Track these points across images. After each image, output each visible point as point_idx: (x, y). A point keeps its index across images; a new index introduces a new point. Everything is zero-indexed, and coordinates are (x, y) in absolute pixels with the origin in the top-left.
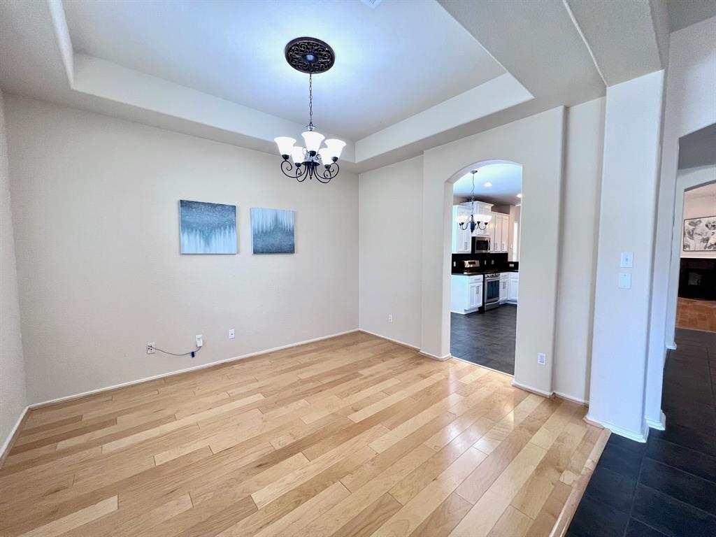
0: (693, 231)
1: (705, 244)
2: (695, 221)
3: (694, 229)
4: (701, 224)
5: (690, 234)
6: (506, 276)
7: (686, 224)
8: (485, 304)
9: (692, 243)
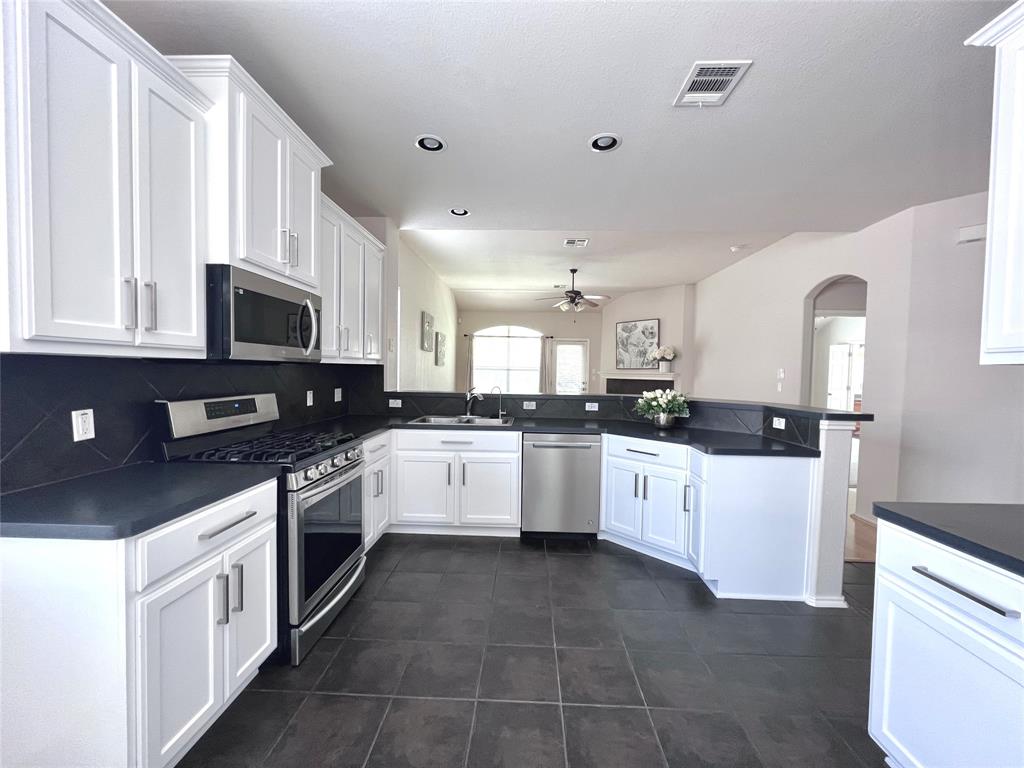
0: (627, 340)
1: (642, 359)
2: (630, 325)
3: (629, 337)
4: (637, 330)
5: (624, 344)
6: (383, 446)
7: (619, 330)
8: (292, 631)
9: (626, 357)
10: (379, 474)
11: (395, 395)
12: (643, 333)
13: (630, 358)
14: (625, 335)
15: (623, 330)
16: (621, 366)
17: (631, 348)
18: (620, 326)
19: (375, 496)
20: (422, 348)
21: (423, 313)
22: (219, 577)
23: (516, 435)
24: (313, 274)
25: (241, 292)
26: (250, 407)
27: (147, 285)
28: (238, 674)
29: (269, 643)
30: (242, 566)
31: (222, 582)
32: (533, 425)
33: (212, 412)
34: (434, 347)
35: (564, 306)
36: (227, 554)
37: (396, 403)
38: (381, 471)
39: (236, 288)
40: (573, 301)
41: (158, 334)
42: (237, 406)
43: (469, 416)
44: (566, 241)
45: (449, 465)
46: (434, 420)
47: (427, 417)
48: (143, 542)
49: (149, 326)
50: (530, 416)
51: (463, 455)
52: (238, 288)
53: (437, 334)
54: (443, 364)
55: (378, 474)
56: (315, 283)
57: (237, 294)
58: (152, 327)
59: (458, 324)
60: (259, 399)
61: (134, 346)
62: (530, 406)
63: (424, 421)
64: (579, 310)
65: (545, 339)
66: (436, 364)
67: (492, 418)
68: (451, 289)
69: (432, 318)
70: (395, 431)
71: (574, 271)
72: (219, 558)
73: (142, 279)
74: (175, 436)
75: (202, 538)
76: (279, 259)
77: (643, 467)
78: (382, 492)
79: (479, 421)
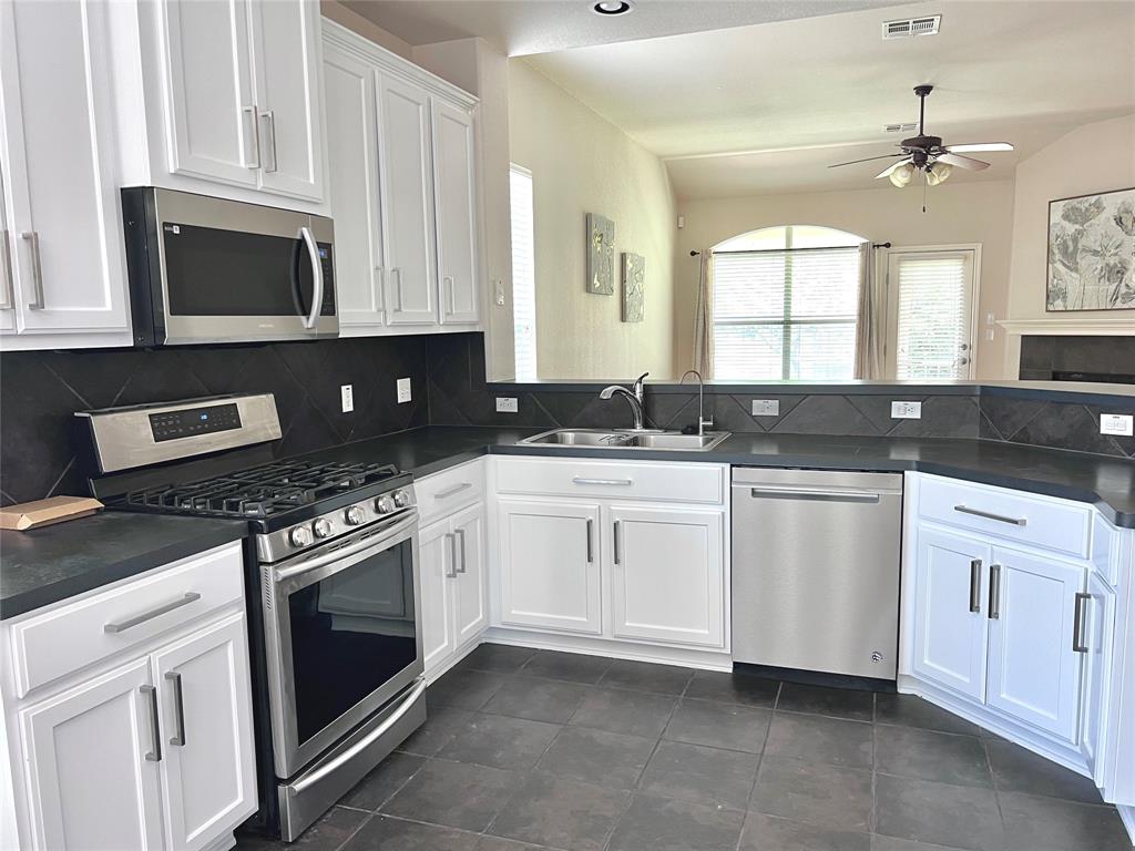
0: (1075, 240)
1: (1113, 286)
2: (1084, 204)
3: (1080, 232)
4: (1103, 216)
5: (1069, 252)
6: (466, 486)
7: (1056, 217)
8: (280, 788)
9: (1071, 282)
10: (457, 539)
11: (510, 389)
12: (1119, 221)
13: (1081, 284)
14: (1071, 228)
15: (1066, 217)
16: (1059, 305)
17: (1085, 261)
18: (1058, 210)
19: (449, 576)
20: (588, 288)
21: (588, 218)
22: (143, 690)
23: (716, 471)
24: (312, 181)
25: (176, 230)
26: (229, 419)
27: (26, 238)
28: (191, 837)
29: (243, 801)
30: (179, 677)
31: (148, 698)
32: (772, 451)
33: (163, 429)
34: (616, 285)
35: (898, 176)
36: (156, 657)
37: (507, 405)
38: (462, 532)
39: (165, 224)
40: (920, 161)
41: (49, 313)
42: (205, 417)
43: (639, 430)
44: (885, 27)
45: (589, 523)
46: (570, 437)
47: (559, 432)
48: (18, 630)
49: (34, 302)
50: (766, 431)
51: (617, 506)
52: (172, 225)
53: (623, 257)
54: (640, 318)
55: (453, 536)
56: (318, 195)
57: (168, 235)
58: (38, 306)
59: (679, 230)
60: (243, 404)
61: (16, 336)
62: (765, 408)
63: (553, 439)
64: (936, 182)
65: (870, 250)
66: (623, 318)
67: (685, 432)
68: (659, 158)
69: (610, 225)
70: (493, 460)
71: (924, 91)
72: (143, 662)
73: (18, 229)
74: (105, 470)
75: (109, 629)
76: (242, 164)
77: (990, 547)
78: (463, 570)
79: (657, 439)
